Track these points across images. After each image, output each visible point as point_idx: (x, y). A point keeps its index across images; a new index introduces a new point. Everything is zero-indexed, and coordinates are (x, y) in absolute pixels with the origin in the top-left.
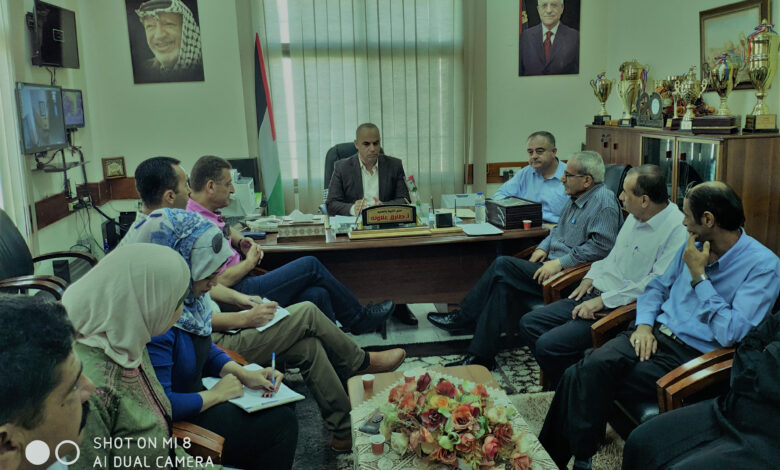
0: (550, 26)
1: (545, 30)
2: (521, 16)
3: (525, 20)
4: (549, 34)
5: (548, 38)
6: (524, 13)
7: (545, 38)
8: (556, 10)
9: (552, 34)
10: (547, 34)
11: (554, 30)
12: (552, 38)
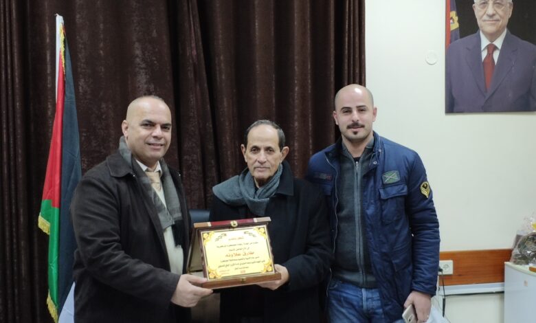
0: (493, 36)
1: (485, 42)
2: (448, 19)
3: (455, 25)
4: (491, 48)
5: (490, 55)
6: (453, 14)
7: (484, 54)
8: (500, 12)
9: (495, 48)
10: (488, 47)
11: (499, 43)
12: (496, 55)
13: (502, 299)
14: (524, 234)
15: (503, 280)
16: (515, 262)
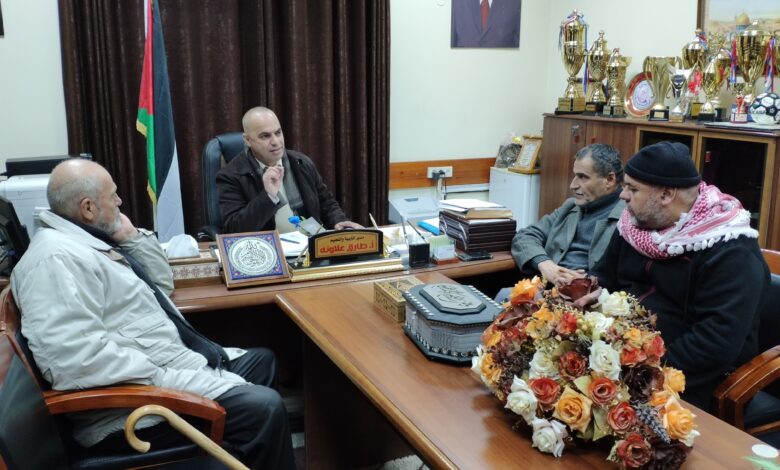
13: (488, 196)
14: (506, 145)
15: (488, 182)
16: (499, 167)
